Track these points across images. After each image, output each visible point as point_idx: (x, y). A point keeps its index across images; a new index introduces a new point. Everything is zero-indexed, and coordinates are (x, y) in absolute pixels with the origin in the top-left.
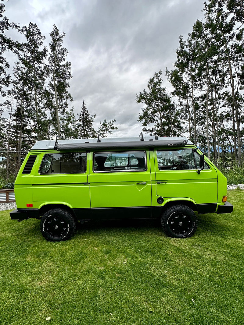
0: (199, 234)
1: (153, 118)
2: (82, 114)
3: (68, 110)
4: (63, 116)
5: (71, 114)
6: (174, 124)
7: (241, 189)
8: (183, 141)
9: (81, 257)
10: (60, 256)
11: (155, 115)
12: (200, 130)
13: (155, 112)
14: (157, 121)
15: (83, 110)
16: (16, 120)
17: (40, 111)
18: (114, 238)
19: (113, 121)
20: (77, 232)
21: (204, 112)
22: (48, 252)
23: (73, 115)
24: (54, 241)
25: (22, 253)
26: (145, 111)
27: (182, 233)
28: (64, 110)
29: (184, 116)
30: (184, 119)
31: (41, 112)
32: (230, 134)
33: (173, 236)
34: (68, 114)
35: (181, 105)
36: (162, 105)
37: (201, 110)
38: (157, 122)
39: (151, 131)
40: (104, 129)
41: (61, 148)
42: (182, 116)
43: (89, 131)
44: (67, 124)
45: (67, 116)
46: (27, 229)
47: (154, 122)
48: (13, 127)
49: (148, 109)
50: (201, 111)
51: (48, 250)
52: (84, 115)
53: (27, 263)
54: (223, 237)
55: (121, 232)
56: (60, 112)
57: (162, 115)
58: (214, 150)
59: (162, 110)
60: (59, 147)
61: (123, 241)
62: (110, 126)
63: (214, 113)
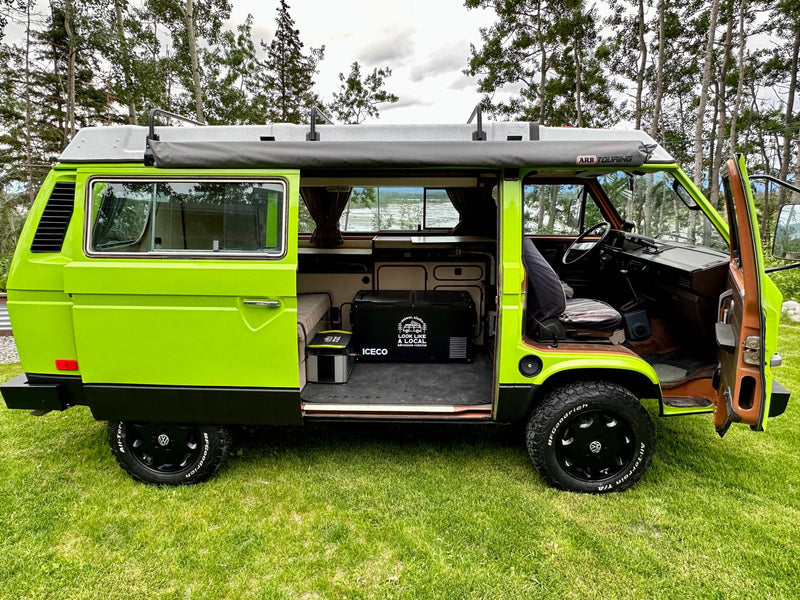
0: (655, 482)
1: (517, 65)
2: (279, 44)
3: (230, 25)
4: (214, 46)
5: (243, 42)
6: (584, 89)
7: (795, 318)
8: (635, 148)
9: (245, 551)
10: (173, 544)
11: (526, 55)
12: (672, 113)
13: (525, 42)
14: (531, 75)
15: (280, 29)
16: (55, 56)
17: (134, 26)
18: (363, 480)
19: (381, 73)
20: (240, 453)
21: (693, 49)
22: (134, 524)
23: (251, 48)
24: (159, 483)
25: (47, 525)
26: (491, 38)
27: (596, 476)
28: (217, 26)
29: (625, 60)
30: (623, 71)
31: (139, 30)
32: (775, 129)
33: (563, 486)
34: (232, 41)
35: (617, 21)
36: (550, 18)
37: (684, 40)
38: (528, 79)
39: (506, 110)
40: (352, 98)
41: (167, 157)
42: (618, 62)
43: (303, 102)
44: (230, 79)
45: (229, 49)
46: (75, 437)
47: (518, 78)
48: (43, 79)
49: (502, 31)
50: (685, 43)
51: (135, 518)
52: (286, 45)
53: (56, 566)
54: (738, 497)
55: (387, 461)
56: (203, 32)
57: (549, 55)
58: (711, 184)
59: (551, 38)
60: (161, 153)
61: (394, 496)
62: (374, 89)
63: (728, 53)
